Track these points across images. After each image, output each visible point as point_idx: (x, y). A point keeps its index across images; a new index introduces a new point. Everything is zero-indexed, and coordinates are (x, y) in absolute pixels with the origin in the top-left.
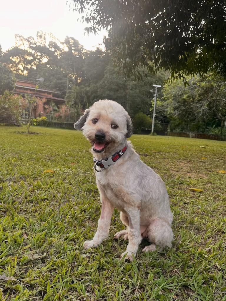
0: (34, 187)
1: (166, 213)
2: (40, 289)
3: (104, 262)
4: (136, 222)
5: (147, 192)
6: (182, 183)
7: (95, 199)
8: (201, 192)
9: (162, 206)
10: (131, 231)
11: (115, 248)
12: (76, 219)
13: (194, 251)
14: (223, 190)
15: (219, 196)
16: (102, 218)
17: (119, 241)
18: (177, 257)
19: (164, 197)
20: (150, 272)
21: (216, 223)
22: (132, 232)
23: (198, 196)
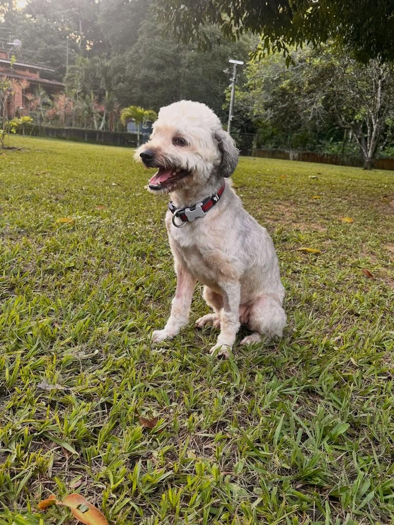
0: (48, 248)
1: (275, 286)
2: (103, 399)
3: (187, 359)
4: (235, 302)
5: (251, 256)
6: (285, 240)
7: (153, 268)
8: (317, 254)
9: (269, 276)
10: (226, 315)
11: (200, 339)
12: (132, 298)
13: (318, 342)
14: (351, 250)
15: (346, 260)
16: (178, 297)
17: (204, 331)
18: (292, 350)
19: (272, 263)
20: (257, 372)
21: (345, 300)
22: (228, 317)
23: (313, 259)
